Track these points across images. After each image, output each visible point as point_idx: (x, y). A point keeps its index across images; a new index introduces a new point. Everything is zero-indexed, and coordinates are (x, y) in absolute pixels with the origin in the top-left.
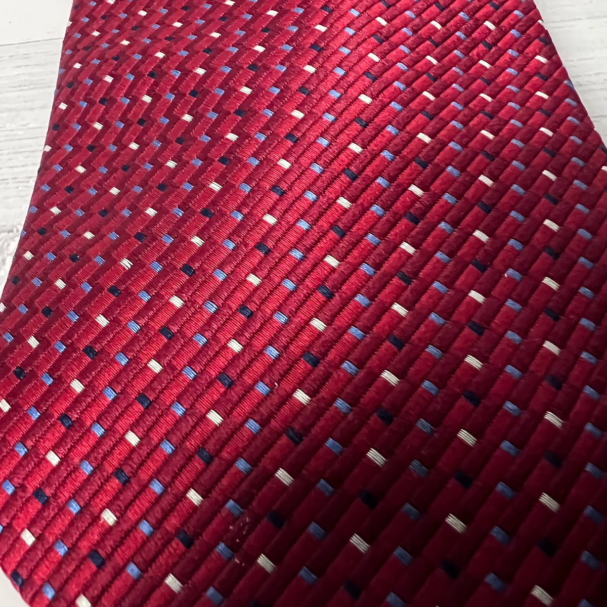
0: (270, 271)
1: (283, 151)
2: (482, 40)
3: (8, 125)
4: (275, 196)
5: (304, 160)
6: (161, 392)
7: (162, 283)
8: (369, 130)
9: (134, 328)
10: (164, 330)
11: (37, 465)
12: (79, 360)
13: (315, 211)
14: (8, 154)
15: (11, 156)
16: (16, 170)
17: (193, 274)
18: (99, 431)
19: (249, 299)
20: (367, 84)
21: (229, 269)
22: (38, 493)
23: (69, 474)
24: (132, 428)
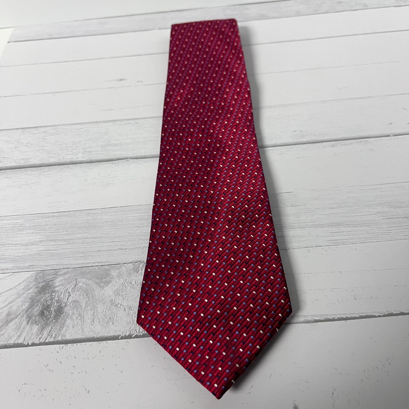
0: (202, 276)
1: (206, 249)
2: (255, 220)
3: (137, 232)
4: (204, 260)
5: (210, 252)
6: (180, 300)
7: (180, 277)
8: (224, 245)
9: (174, 287)
10: (180, 287)
11: (155, 314)
12: (163, 293)
13: (212, 263)
14: (138, 240)
15: (138, 241)
16: (140, 245)
17: (186, 276)
18: (167, 307)
19: (197, 282)
20: (225, 234)
21: (194, 275)
22: (156, 319)
23: (162, 315)
24: (174, 307)
